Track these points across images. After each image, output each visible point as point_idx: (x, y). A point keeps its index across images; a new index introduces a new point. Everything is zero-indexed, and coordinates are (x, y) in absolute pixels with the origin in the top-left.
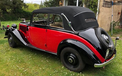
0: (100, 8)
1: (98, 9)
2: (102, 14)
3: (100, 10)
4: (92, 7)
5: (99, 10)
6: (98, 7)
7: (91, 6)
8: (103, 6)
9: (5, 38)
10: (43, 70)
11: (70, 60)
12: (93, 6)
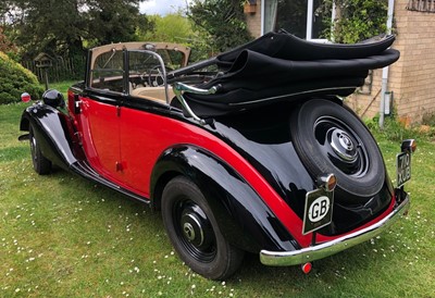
0: (397, 19)
1: (389, 24)
2: (410, 42)
3: (398, 25)
4: (361, 18)
5: (394, 26)
6: (390, 13)
7: (359, 13)
8: (413, 10)
9: (21, 138)
10: (96, 262)
11: (187, 229)
12: (364, 12)
